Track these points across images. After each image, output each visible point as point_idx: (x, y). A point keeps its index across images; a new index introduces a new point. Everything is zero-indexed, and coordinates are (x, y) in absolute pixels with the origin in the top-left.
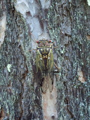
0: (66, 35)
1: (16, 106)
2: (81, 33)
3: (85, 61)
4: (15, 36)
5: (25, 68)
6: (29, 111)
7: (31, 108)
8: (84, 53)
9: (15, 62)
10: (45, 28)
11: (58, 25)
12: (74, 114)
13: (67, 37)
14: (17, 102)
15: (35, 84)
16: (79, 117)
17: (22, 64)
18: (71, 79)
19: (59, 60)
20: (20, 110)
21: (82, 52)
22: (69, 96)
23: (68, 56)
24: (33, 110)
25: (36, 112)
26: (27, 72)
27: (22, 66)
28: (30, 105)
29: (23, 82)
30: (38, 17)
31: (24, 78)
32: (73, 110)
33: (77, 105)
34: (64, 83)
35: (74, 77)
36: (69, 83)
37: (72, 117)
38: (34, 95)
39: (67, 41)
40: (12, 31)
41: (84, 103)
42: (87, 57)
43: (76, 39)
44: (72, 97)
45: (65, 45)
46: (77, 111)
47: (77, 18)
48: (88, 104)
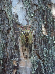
2: (44, 3)
3: (47, 21)
4: (2, 6)
5: (9, 27)
7: (13, 51)
8: (46, 16)
9: (2, 22)
12: (40, 55)
13: (35, 6)
14: (4, 48)
15: (15, 35)
16: (44, 57)
17: (7, 24)
18: (38, 33)
19: (30, 19)
21: (45, 15)
22: (37, 44)
23: (36, 19)
24: (14, 53)
25: (16, 54)
26: (10, 29)
27: (7, 25)
29: (8, 36)
31: (8, 33)
32: (40, 53)
33: (42, 50)
35: (40, 32)
39: (36, 9)
41: (47, 48)
42: (48, 19)
43: (41, 7)
44: (39, 44)
45: (34, 11)
46: (42, 53)
48: (49, 49)
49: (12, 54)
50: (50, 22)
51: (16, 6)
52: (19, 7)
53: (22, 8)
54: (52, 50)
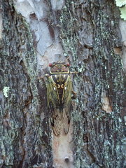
0: (86, 46)
1: (15, 146)
2: (106, 44)
3: (112, 83)
4: (15, 48)
5: (29, 93)
6: (34, 152)
7: (36, 148)
8: (111, 72)
9: (15, 84)
10: (56, 36)
11: (74, 32)
12: (96, 156)
13: (87, 50)
14: (17, 140)
15: (43, 114)
16: (104, 160)
17: (24, 86)
18: (92, 108)
19: (75, 81)
20: (21, 151)
21: (107, 70)
22: (89, 131)
23: (89, 77)
24: (40, 151)
25: (43, 153)
26: (31, 97)
27: (24, 90)
28: (35, 144)
29: (25, 112)
30: (47, 21)
31: (27, 106)
32: (95, 151)
33: (101, 144)
34: (83, 113)
35: (96, 105)
36: (90, 113)
37: (94, 160)
38: (41, 130)
39: (88, 55)
40: (11, 40)
41: (111, 141)
42: (114, 78)
43: (100, 53)
44: (93, 132)
45: (85, 61)
46: (101, 152)
47: (101, 23)
48: (116, 142)
49: (34, 154)
50: (119, 85)
51: (46, 52)
52: (53, 55)
53: (60, 56)
54: (121, 144)
